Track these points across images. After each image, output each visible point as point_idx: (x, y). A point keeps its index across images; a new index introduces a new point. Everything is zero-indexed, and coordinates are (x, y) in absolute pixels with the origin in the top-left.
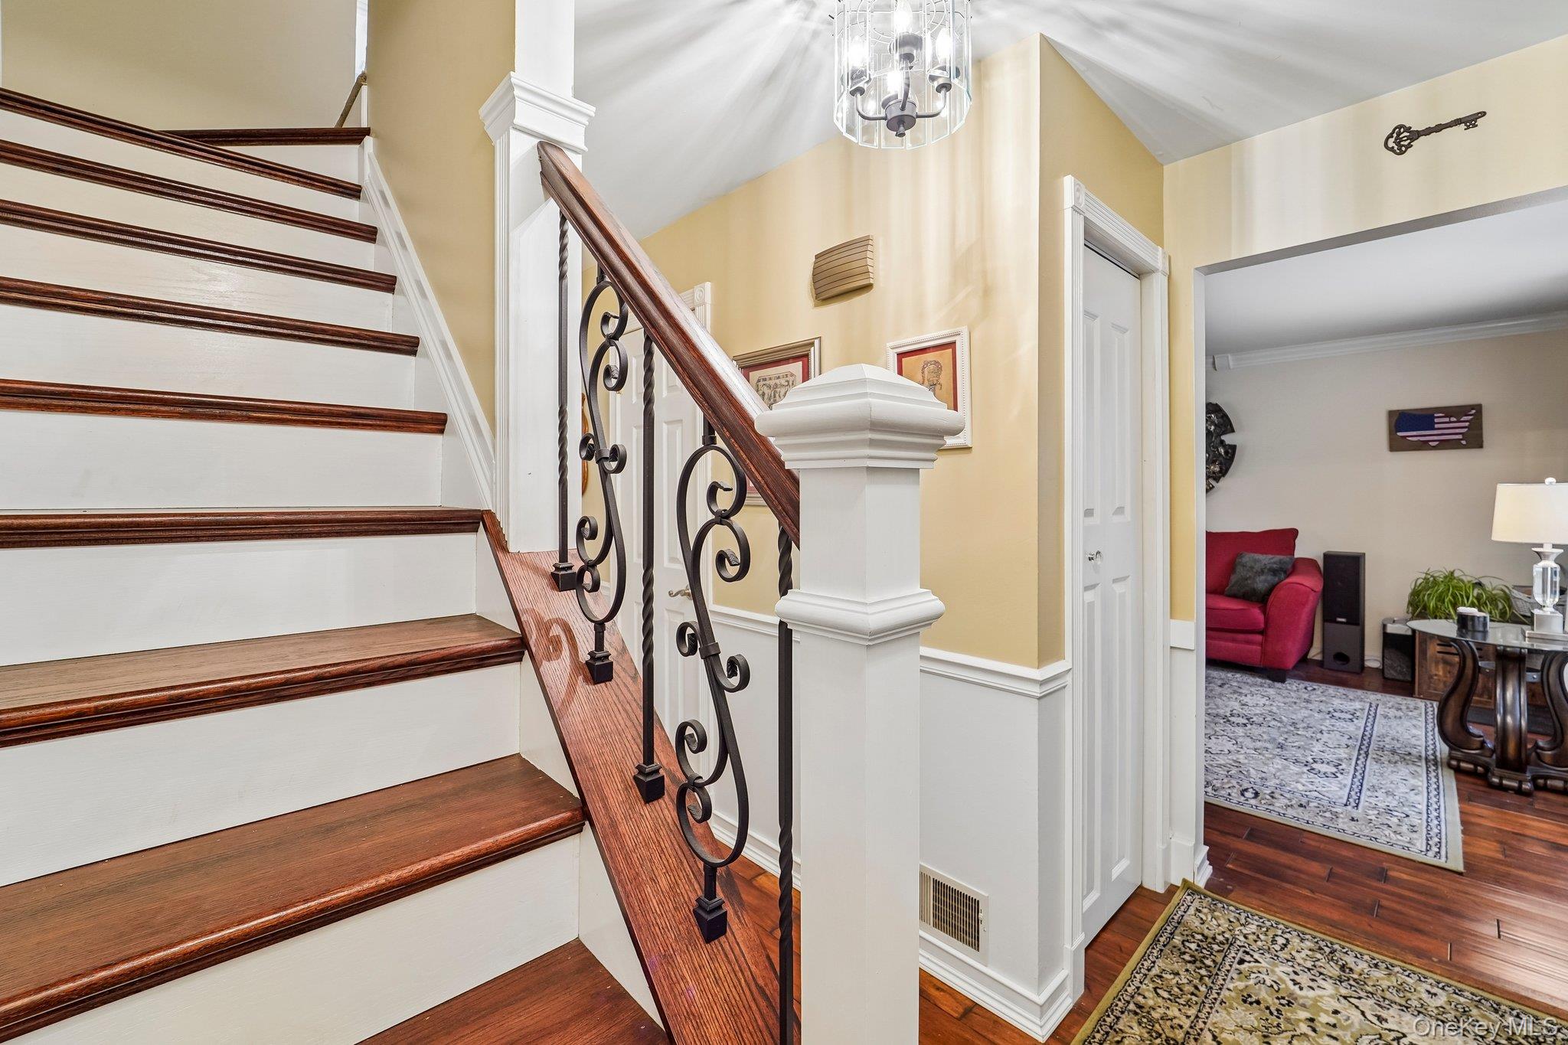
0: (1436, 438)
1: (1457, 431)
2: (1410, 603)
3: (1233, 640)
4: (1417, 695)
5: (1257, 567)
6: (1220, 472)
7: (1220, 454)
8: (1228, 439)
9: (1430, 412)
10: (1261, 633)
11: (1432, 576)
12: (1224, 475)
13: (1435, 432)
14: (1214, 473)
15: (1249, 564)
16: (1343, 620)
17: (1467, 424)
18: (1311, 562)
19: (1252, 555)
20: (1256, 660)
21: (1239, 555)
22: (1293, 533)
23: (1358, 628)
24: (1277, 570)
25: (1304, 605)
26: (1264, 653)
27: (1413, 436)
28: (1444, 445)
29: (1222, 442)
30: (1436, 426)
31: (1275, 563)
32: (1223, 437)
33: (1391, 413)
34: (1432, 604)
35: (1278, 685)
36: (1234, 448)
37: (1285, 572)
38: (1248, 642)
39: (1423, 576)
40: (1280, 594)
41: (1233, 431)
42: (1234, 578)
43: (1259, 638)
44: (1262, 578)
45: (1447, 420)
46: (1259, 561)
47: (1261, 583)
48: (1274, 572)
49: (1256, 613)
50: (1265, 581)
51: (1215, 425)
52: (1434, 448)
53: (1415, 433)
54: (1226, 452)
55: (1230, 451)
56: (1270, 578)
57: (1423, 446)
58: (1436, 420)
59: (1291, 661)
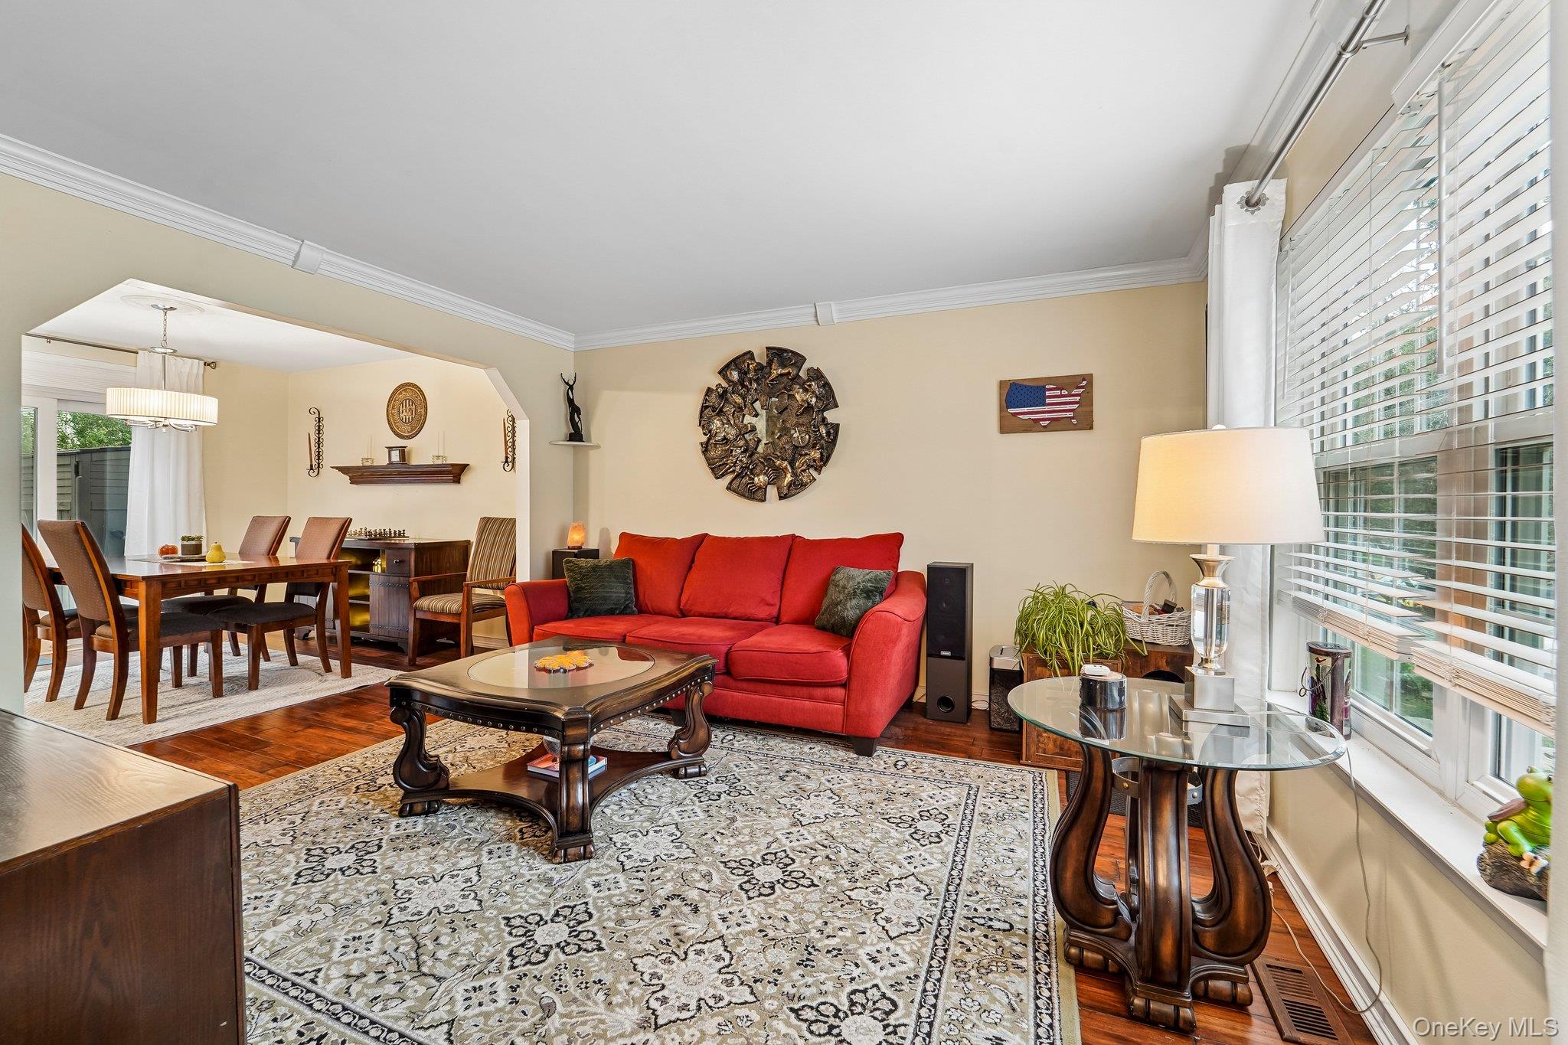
0: (1046, 416)
1: (1068, 407)
2: (1018, 632)
3: (811, 698)
4: (1024, 761)
5: (851, 585)
6: (821, 459)
7: (822, 437)
8: (831, 416)
9: (1041, 384)
10: (844, 686)
11: (1041, 593)
12: (825, 464)
13: (1047, 408)
14: (815, 461)
15: (841, 583)
16: (948, 653)
17: (1078, 399)
18: (915, 576)
19: (848, 569)
20: (837, 727)
21: (834, 571)
22: (897, 539)
23: (962, 664)
24: (871, 591)
25: (894, 642)
26: (846, 714)
27: (1026, 413)
28: (1056, 425)
29: (824, 419)
30: (1048, 401)
31: (870, 581)
32: (826, 414)
33: (1002, 383)
34: (1042, 635)
35: (863, 761)
36: (836, 427)
37: (881, 593)
38: (827, 700)
39: (1032, 594)
40: (867, 627)
41: (836, 406)
42: (826, 602)
43: (840, 692)
44: (854, 602)
45: (1058, 393)
46: (852, 578)
47: (851, 610)
48: (868, 594)
49: (838, 658)
50: (858, 607)
51: (817, 397)
52: (1045, 429)
53: (1025, 410)
54: (828, 433)
55: (832, 431)
56: (862, 602)
57: (1033, 426)
58: (1047, 393)
59: (879, 725)
